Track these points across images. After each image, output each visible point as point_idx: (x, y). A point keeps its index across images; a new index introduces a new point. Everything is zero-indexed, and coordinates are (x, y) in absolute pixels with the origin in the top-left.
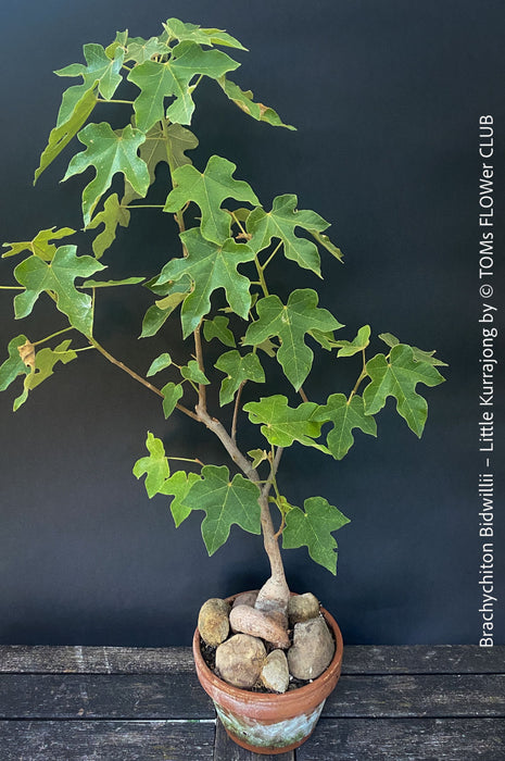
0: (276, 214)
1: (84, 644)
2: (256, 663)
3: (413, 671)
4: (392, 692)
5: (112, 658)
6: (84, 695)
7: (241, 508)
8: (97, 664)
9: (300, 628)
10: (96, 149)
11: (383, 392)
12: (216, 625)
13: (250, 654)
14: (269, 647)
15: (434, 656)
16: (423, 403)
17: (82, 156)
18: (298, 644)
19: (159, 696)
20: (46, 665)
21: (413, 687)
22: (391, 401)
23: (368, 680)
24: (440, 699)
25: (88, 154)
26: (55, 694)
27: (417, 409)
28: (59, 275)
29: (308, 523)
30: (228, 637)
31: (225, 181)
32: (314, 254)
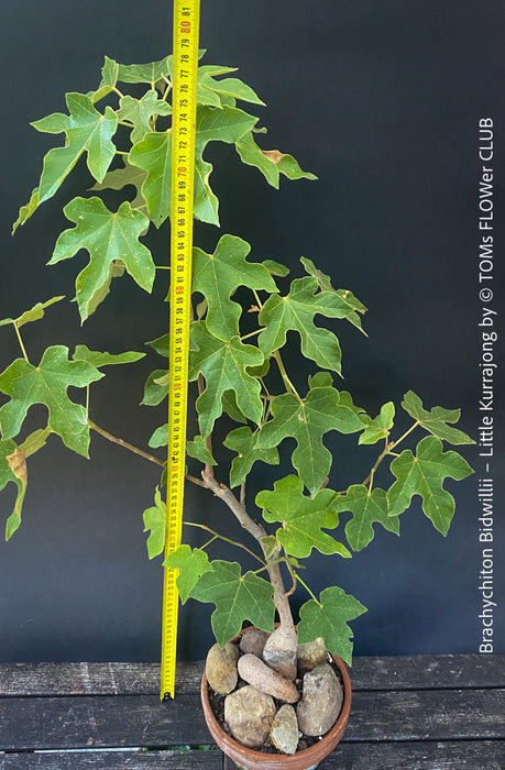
0: (292, 298)
1: (90, 660)
2: (266, 721)
3: (415, 686)
4: (396, 712)
5: (118, 675)
6: (92, 722)
7: (253, 603)
8: (104, 683)
9: (309, 679)
10: (86, 227)
11: (409, 490)
12: (224, 677)
13: (259, 713)
14: (278, 703)
15: (436, 669)
16: (451, 500)
17: (70, 234)
18: (307, 698)
19: (167, 721)
20: (53, 686)
21: (416, 705)
22: (417, 500)
23: (372, 697)
24: (442, 719)
25: (77, 231)
26: (63, 720)
27: (443, 506)
28: (50, 382)
29: (325, 613)
30: (237, 688)
31: (237, 264)
32: (334, 347)
